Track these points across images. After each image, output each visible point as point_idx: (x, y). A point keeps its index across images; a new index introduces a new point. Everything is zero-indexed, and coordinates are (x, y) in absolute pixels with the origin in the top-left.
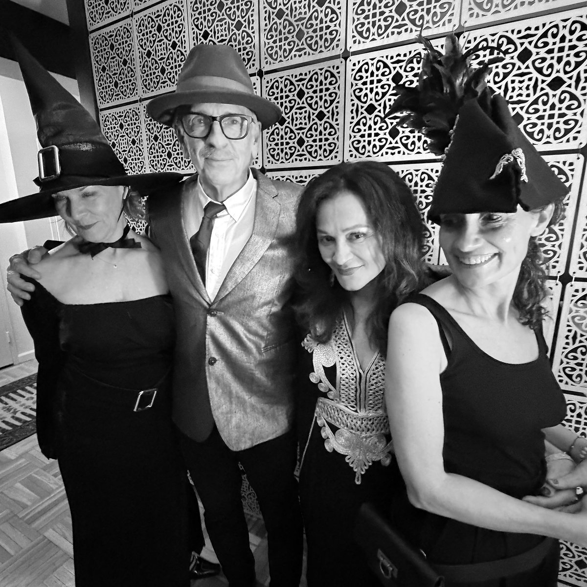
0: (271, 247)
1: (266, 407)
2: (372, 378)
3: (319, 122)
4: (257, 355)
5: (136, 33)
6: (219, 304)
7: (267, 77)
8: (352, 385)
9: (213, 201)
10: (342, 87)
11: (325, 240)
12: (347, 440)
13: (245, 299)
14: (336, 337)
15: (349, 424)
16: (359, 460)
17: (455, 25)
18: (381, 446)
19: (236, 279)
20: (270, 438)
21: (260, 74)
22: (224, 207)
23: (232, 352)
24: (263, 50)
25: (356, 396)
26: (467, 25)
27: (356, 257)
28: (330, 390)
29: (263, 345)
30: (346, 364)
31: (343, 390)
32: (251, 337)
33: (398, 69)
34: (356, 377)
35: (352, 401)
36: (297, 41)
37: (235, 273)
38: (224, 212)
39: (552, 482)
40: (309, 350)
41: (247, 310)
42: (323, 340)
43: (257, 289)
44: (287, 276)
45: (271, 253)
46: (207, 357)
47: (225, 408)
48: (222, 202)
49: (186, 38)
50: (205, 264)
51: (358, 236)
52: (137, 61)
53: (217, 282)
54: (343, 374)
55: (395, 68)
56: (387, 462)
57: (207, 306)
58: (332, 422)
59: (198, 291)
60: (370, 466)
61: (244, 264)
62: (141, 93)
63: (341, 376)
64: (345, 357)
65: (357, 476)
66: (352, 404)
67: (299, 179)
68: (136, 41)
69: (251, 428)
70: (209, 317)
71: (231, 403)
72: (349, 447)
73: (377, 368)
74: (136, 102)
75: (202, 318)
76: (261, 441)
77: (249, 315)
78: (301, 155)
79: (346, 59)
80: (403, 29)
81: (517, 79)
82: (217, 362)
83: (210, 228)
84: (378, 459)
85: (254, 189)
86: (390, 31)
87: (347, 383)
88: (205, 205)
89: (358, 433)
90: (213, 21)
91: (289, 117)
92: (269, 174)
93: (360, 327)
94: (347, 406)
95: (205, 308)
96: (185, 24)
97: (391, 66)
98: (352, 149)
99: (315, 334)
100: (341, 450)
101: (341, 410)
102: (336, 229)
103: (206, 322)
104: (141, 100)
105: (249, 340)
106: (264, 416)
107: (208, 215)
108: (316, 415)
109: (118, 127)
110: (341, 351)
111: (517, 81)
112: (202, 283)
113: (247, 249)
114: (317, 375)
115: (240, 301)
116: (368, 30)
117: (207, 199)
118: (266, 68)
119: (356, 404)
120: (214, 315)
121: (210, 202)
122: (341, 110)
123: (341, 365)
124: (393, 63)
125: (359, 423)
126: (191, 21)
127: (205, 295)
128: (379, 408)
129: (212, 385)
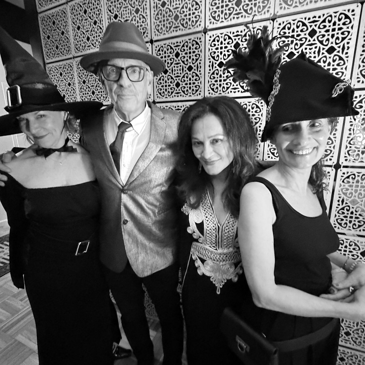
0: (161, 150)
1: (159, 249)
2: (226, 229)
3: (189, 73)
4: (154, 218)
5: (70, 14)
6: (129, 186)
7: (156, 44)
8: (214, 233)
9: (124, 121)
10: (203, 51)
11: (197, 144)
12: (212, 267)
13: (145, 183)
14: (203, 204)
15: (212, 258)
16: (219, 279)
17: (271, 14)
18: (232, 270)
19: (140, 170)
20: (163, 268)
21: (152, 42)
22: (131, 125)
23: (137, 216)
24: (153, 27)
25: (216, 240)
26: (278, 14)
27: (216, 154)
28: (200, 237)
29: (157, 211)
30: (209, 221)
31: (208, 236)
32: (150, 207)
33: (237, 40)
34: (216, 228)
35: (214, 244)
36: (174, 21)
37: (139, 167)
38: (131, 128)
39: (335, 285)
40: (186, 213)
41: (147, 189)
42: (195, 207)
43: (153, 177)
44: (171, 168)
45: (161, 154)
46: (122, 219)
47: (134, 251)
48: (129, 122)
49: (103, 19)
50: (120, 161)
51: (217, 141)
52: (71, 33)
53: (127, 172)
54: (208, 227)
55: (235, 39)
56: (236, 279)
57: (121, 188)
58: (202, 257)
59: (115, 178)
60: (225, 282)
61: (144, 161)
62: (73, 53)
63: (207, 228)
64: (209, 217)
65: (218, 289)
66: (214, 245)
67: (177, 108)
68: (70, 20)
69: (150, 263)
70: (122, 195)
71: (138, 247)
72: (213, 271)
73: (229, 223)
74: (71, 58)
75: (118, 196)
76: (157, 270)
77: (148, 192)
78: (178, 93)
79: (205, 33)
80: (240, 15)
81: (308, 47)
82: (128, 222)
83: (122, 138)
84: (230, 278)
85: (150, 114)
86: (232, 16)
87: (210, 232)
88: (119, 124)
89: (217, 263)
90: (121, 8)
91: (170, 69)
92: (158, 105)
93: (218, 198)
94: (210, 247)
95: (120, 189)
96: (102, 9)
97: (233, 38)
98: (210, 89)
99: (190, 203)
100: (208, 274)
101: (207, 249)
102: (204, 136)
103: (121, 197)
104: (74, 57)
105: (149, 208)
106: (158, 255)
107: (121, 130)
108: (191, 253)
109: (59, 75)
110: (206, 213)
111: (308, 49)
112: (118, 173)
113: (146, 151)
114: (192, 228)
115: (142, 184)
116: (219, 16)
117: (120, 120)
118: (155, 38)
119: (216, 245)
120: (126, 193)
121: (122, 122)
122: (202, 65)
123: (207, 222)
124: (234, 36)
125: (218, 256)
126: (106, 7)
127: (120, 181)
128: (230, 247)
129: (125, 237)
